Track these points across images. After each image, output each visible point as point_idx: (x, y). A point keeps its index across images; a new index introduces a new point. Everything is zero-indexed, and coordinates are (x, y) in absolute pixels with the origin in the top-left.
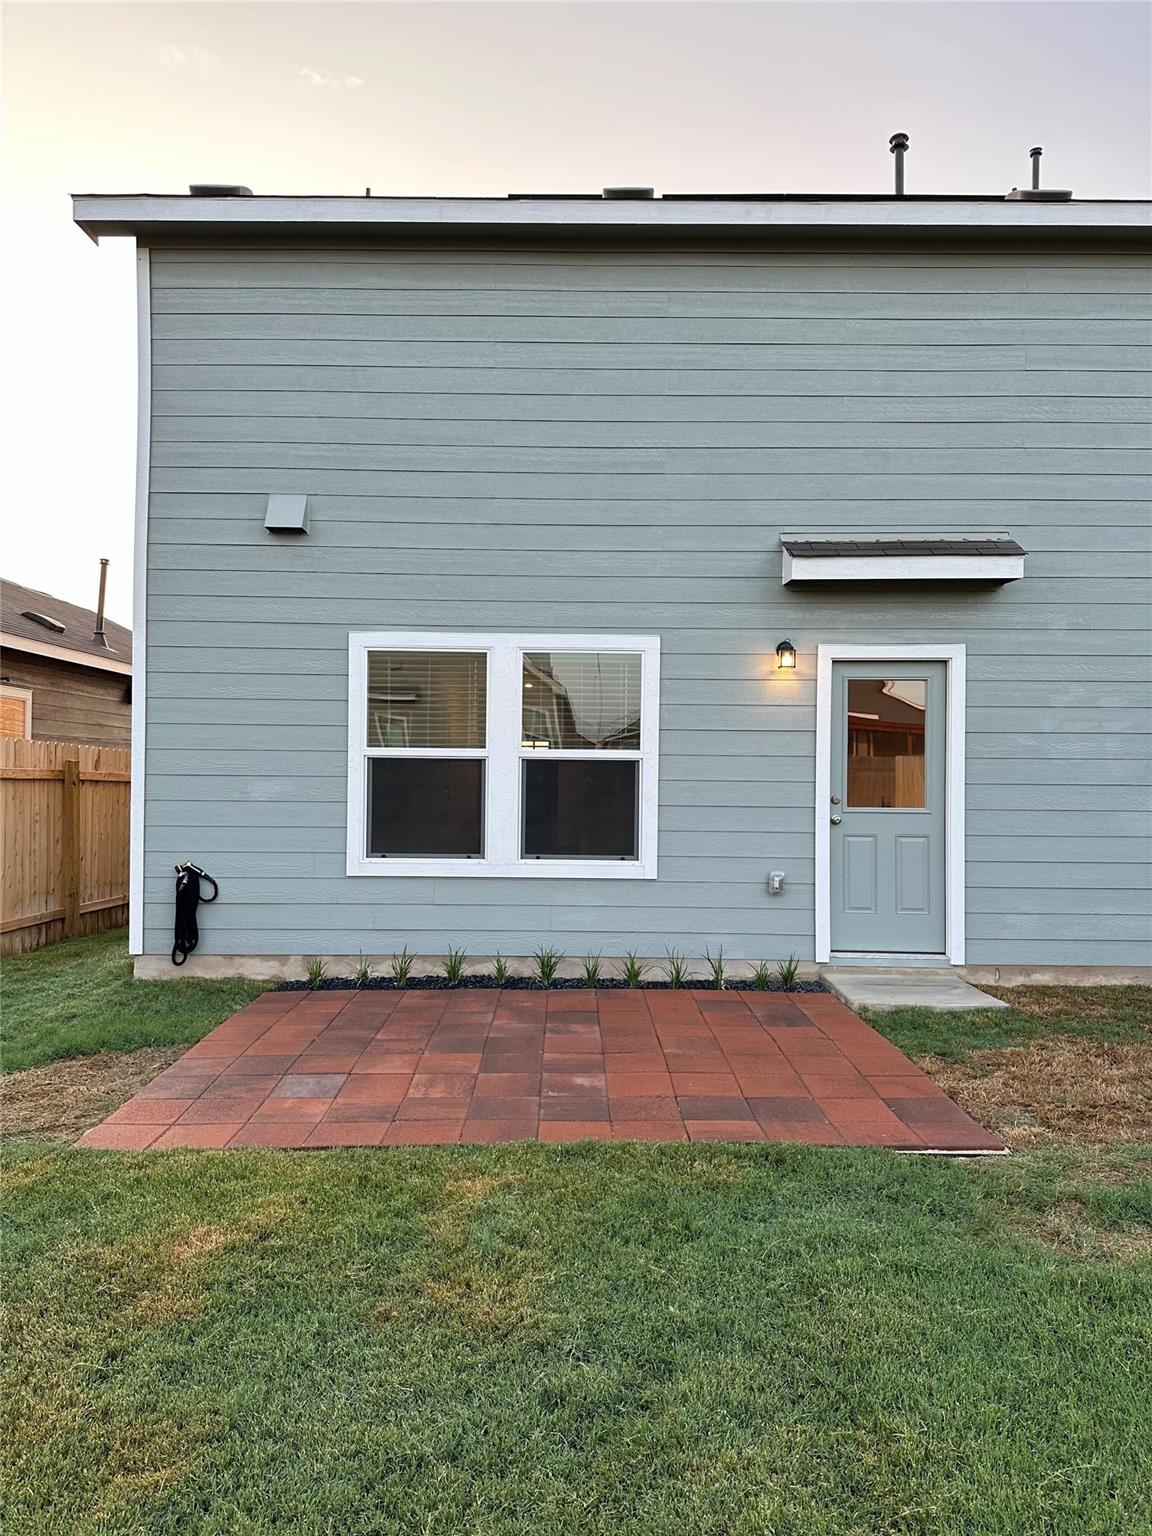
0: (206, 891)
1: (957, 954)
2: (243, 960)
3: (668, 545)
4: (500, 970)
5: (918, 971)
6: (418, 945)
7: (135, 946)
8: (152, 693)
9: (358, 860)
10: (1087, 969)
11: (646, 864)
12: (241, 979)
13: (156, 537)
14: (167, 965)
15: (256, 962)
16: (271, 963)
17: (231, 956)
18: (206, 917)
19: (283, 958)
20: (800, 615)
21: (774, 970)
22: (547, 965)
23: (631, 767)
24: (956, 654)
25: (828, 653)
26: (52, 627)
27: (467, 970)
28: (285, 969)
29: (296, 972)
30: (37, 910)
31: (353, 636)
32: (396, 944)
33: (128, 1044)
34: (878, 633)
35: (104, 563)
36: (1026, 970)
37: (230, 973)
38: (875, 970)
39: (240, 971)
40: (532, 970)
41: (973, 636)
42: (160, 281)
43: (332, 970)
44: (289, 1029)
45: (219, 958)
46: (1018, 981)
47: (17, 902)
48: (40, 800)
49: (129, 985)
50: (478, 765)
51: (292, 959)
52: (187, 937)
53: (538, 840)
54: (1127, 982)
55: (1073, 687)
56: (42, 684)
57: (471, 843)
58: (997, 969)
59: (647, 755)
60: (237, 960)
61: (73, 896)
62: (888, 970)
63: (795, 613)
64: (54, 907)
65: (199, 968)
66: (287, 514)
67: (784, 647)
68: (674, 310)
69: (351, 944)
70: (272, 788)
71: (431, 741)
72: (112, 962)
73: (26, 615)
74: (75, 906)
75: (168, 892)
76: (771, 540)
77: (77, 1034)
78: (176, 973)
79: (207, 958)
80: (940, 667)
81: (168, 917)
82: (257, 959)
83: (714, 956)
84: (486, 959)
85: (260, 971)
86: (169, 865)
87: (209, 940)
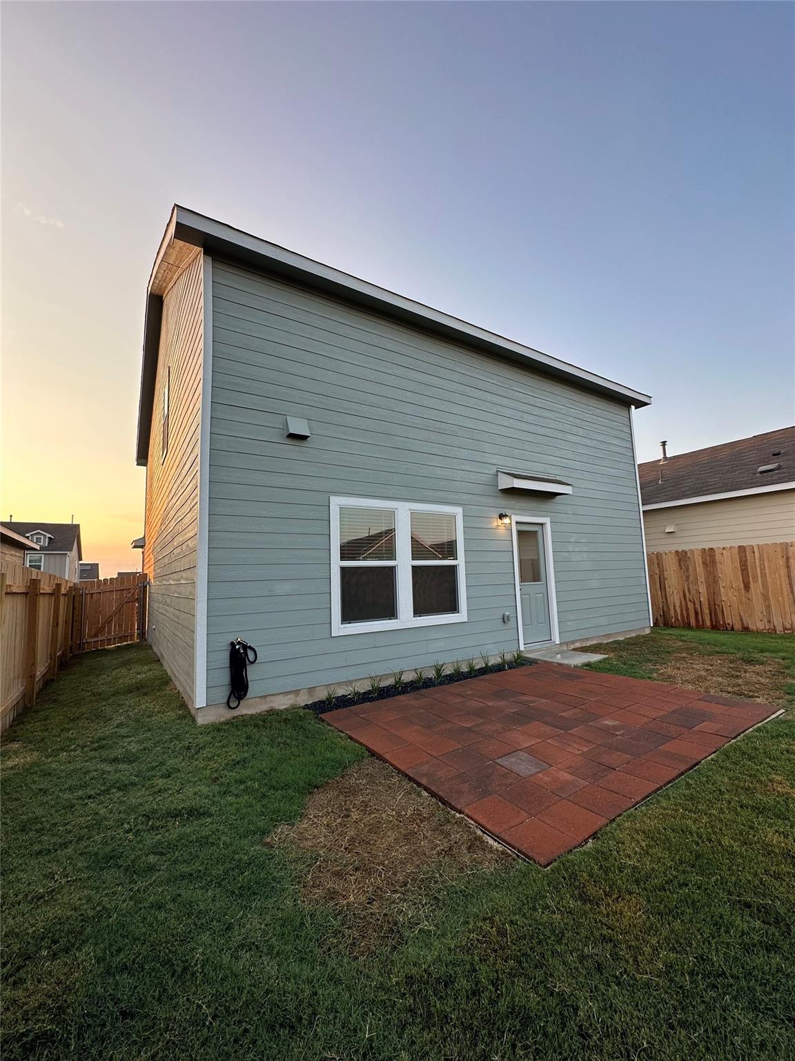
0: (251, 655)
1: (557, 639)
2: (271, 698)
3: (463, 467)
4: (419, 677)
8: (212, 528)
12: (273, 710)
13: (216, 430)
14: (224, 710)
15: (280, 697)
16: (290, 696)
17: (265, 697)
18: (252, 673)
19: (297, 692)
20: (504, 502)
22: (438, 671)
23: (454, 568)
24: (547, 520)
25: (515, 518)
28: (298, 699)
31: (332, 498)
39: (271, 705)
41: (550, 514)
43: (337, 693)
45: (257, 699)
49: (193, 730)
50: (392, 570)
51: (302, 691)
52: (239, 687)
53: (420, 609)
54: (596, 642)
57: (389, 611)
59: (460, 562)
60: (269, 699)
65: (250, 707)
66: (298, 427)
70: (287, 587)
71: (387, 557)
75: (224, 658)
76: (494, 470)
78: (231, 715)
79: (250, 701)
80: (541, 526)
81: (224, 677)
82: (281, 696)
86: (224, 642)
87: (254, 689)
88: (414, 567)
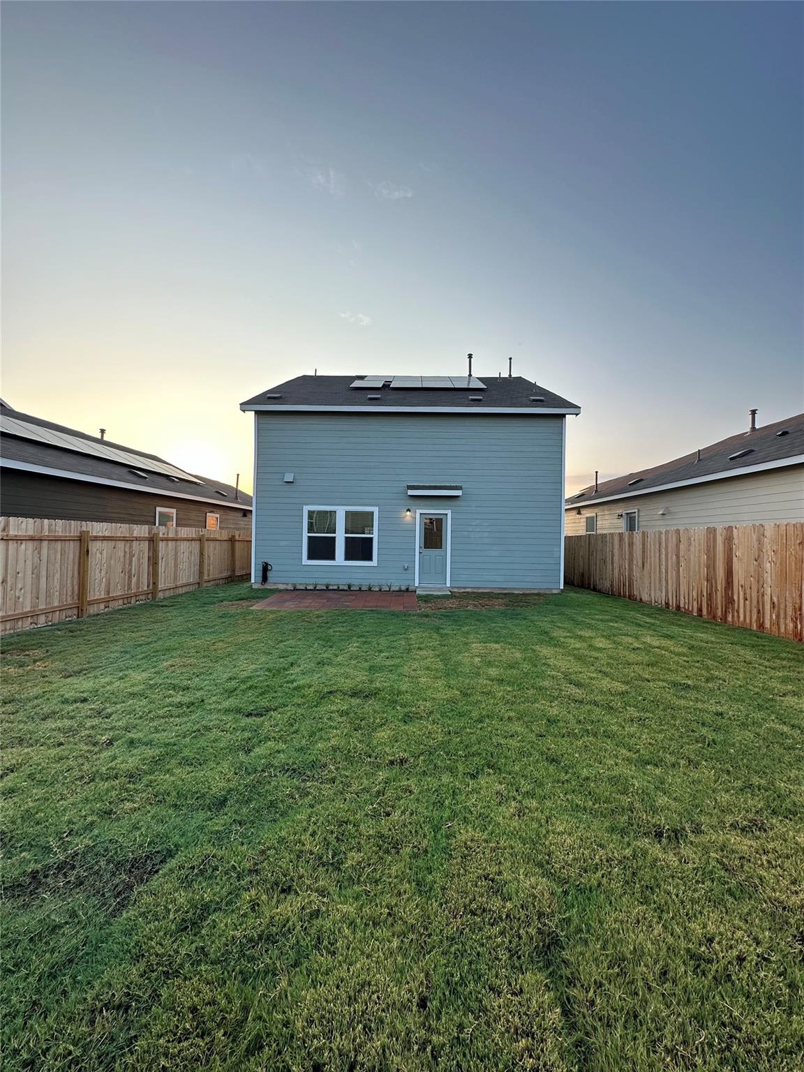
0: (269, 568)
1: (448, 585)
3: (381, 485)
4: (338, 588)
5: (440, 588)
6: (319, 581)
7: (253, 581)
9: (305, 561)
10: (479, 588)
11: (374, 563)
12: (277, 589)
13: (258, 483)
14: (260, 585)
15: (281, 585)
16: (284, 585)
17: (275, 583)
18: (270, 574)
19: (287, 584)
21: (403, 588)
22: (349, 586)
23: (371, 539)
24: (449, 512)
25: (419, 512)
26: (223, 495)
27: (331, 588)
28: (288, 586)
29: (290, 587)
30: (225, 574)
31: (304, 507)
32: (313, 581)
33: (254, 598)
34: (433, 507)
35: (238, 475)
36: (465, 588)
37: (275, 587)
38: (429, 588)
39: (278, 587)
40: (346, 588)
41: (453, 508)
42: (260, 422)
43: (298, 587)
44: (287, 596)
45: (272, 583)
46: (463, 590)
47: (221, 572)
48: (226, 545)
49: (252, 589)
50: (334, 538)
51: (289, 584)
52: (265, 579)
53: (348, 557)
55: (477, 520)
56: (222, 512)
57: (332, 557)
58: (458, 588)
59: (375, 536)
60: (277, 584)
61: (234, 571)
62: (432, 588)
63: (411, 502)
64: (229, 573)
65: (267, 586)
66: (289, 477)
67: (409, 510)
68: (382, 429)
69: (303, 581)
70: (286, 543)
71: (323, 532)
72: (246, 585)
73: (217, 492)
74: (234, 574)
75: (261, 568)
76: (405, 484)
77: (243, 596)
78: (262, 587)
79: (269, 583)
80: (445, 516)
81: (260, 574)
83: (389, 585)
84: (335, 585)
85: (282, 587)
86: (261, 561)
87: (270, 580)
88: (346, 538)
